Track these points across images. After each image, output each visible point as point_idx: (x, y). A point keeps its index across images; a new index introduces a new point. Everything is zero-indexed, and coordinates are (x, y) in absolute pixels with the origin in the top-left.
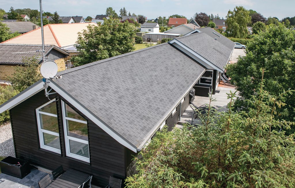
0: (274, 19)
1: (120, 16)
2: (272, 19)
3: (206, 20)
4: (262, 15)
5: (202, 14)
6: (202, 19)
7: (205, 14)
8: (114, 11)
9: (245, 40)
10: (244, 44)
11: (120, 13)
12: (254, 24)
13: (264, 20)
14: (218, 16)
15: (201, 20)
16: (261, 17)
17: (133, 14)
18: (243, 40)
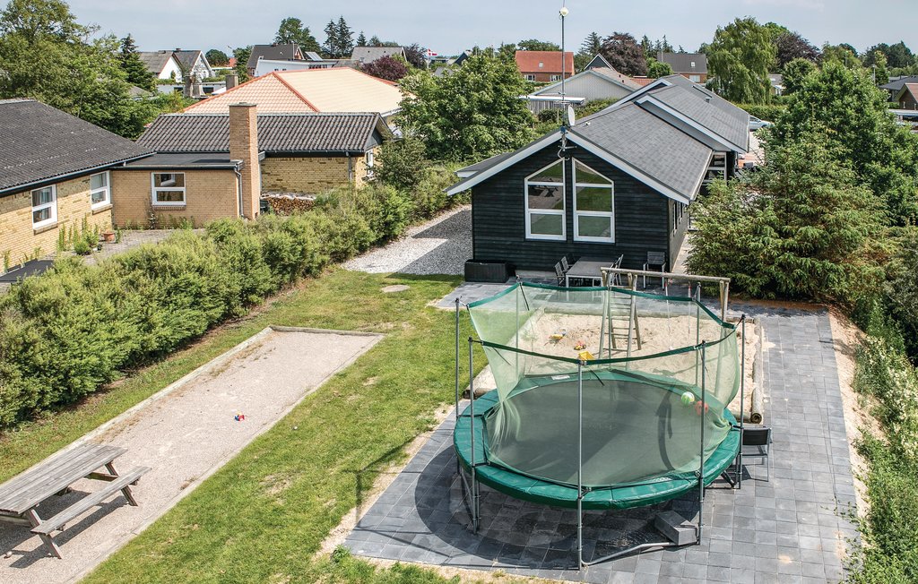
0: (841, 49)
1: (326, 46)
2: (836, 49)
3: (634, 56)
4: (803, 37)
5: (617, 36)
6: (621, 53)
7: (630, 38)
8: (307, 30)
9: (767, 107)
10: (765, 119)
11: (326, 37)
12: (786, 67)
13: (811, 54)
14: (665, 43)
15: (620, 58)
16: (803, 44)
17: (373, 39)
18: (763, 107)
